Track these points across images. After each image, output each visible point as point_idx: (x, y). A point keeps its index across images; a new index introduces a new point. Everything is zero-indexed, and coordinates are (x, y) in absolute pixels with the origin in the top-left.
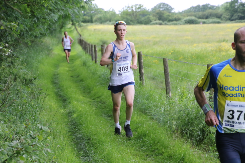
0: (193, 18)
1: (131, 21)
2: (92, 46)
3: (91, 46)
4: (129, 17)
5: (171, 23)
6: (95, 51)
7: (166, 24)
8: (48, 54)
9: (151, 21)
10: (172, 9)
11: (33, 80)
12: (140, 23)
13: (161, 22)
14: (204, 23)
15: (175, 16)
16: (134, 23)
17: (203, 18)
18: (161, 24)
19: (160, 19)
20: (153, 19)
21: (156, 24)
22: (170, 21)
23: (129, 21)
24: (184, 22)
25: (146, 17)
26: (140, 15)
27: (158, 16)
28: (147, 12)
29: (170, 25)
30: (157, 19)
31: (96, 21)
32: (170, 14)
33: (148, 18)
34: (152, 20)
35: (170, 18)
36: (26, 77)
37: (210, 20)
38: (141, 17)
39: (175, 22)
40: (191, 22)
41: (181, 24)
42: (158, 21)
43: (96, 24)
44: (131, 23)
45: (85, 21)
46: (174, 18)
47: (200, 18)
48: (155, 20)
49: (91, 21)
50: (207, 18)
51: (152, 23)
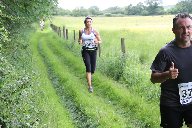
0: (110, 14)
3: (57, 28)
4: (76, 13)
6: (60, 30)
7: (96, 17)
8: (34, 32)
10: (99, 9)
11: (27, 46)
13: (93, 15)
14: (115, 16)
15: (101, 13)
17: (114, 14)
18: (93, 17)
22: (98, 15)
23: (77, 15)
24: (105, 16)
25: (85, 13)
26: (82, 11)
27: (92, 12)
28: (86, 10)
29: (98, 17)
30: (91, 14)
32: (98, 11)
33: (87, 13)
35: (98, 13)
36: (23, 44)
37: (118, 15)
38: (83, 12)
39: (100, 16)
40: (108, 16)
41: (103, 17)
43: (59, 16)
44: (78, 16)
45: (53, 15)
47: (113, 13)
48: (90, 14)
49: (57, 15)
50: (117, 13)
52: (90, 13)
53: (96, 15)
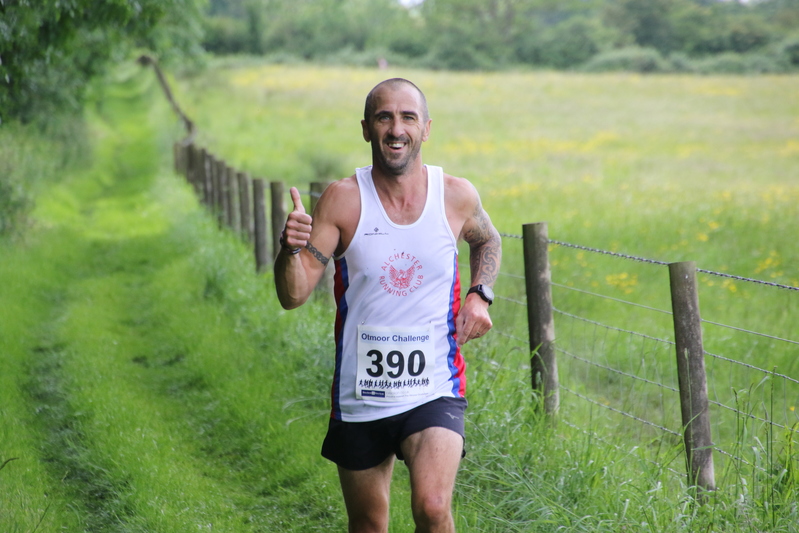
1: (480, 47)
2: (257, 185)
3: (250, 188)
4: (467, 26)
5: (710, 61)
7: (679, 68)
9: (593, 51)
12: (532, 57)
13: (649, 53)
15: (735, 25)
16: (496, 59)
18: (648, 68)
19: (643, 40)
20: (605, 39)
21: (625, 65)
22: (703, 48)
23: (469, 49)
24: (787, 58)
25: (565, 25)
26: (532, 11)
27: (633, 22)
29: (705, 73)
30: (631, 38)
31: (278, 43)
32: (707, 12)
33: (579, 30)
34: (599, 45)
35: (705, 33)
38: (535, 23)
39: (730, 57)
41: (765, 71)
42: (633, 52)
43: (279, 62)
44: (479, 57)
45: (218, 45)
46: (726, 34)
48: (619, 45)
49: (249, 45)
51: (599, 58)
52: (614, 32)
53: (678, 56)
